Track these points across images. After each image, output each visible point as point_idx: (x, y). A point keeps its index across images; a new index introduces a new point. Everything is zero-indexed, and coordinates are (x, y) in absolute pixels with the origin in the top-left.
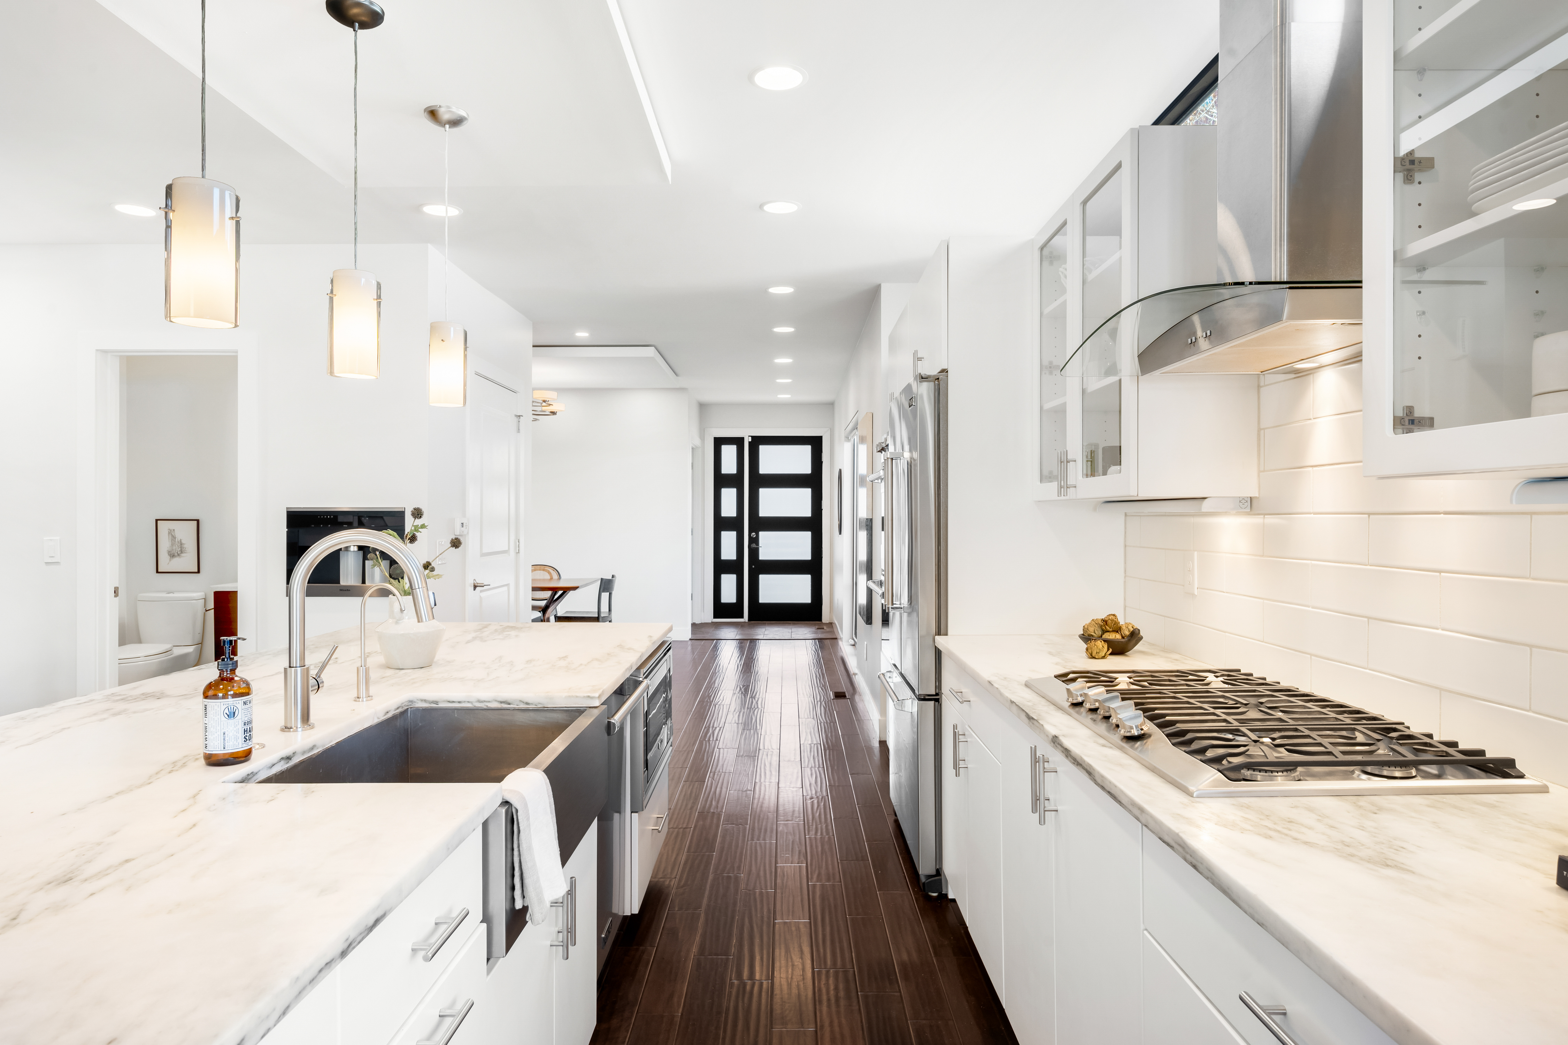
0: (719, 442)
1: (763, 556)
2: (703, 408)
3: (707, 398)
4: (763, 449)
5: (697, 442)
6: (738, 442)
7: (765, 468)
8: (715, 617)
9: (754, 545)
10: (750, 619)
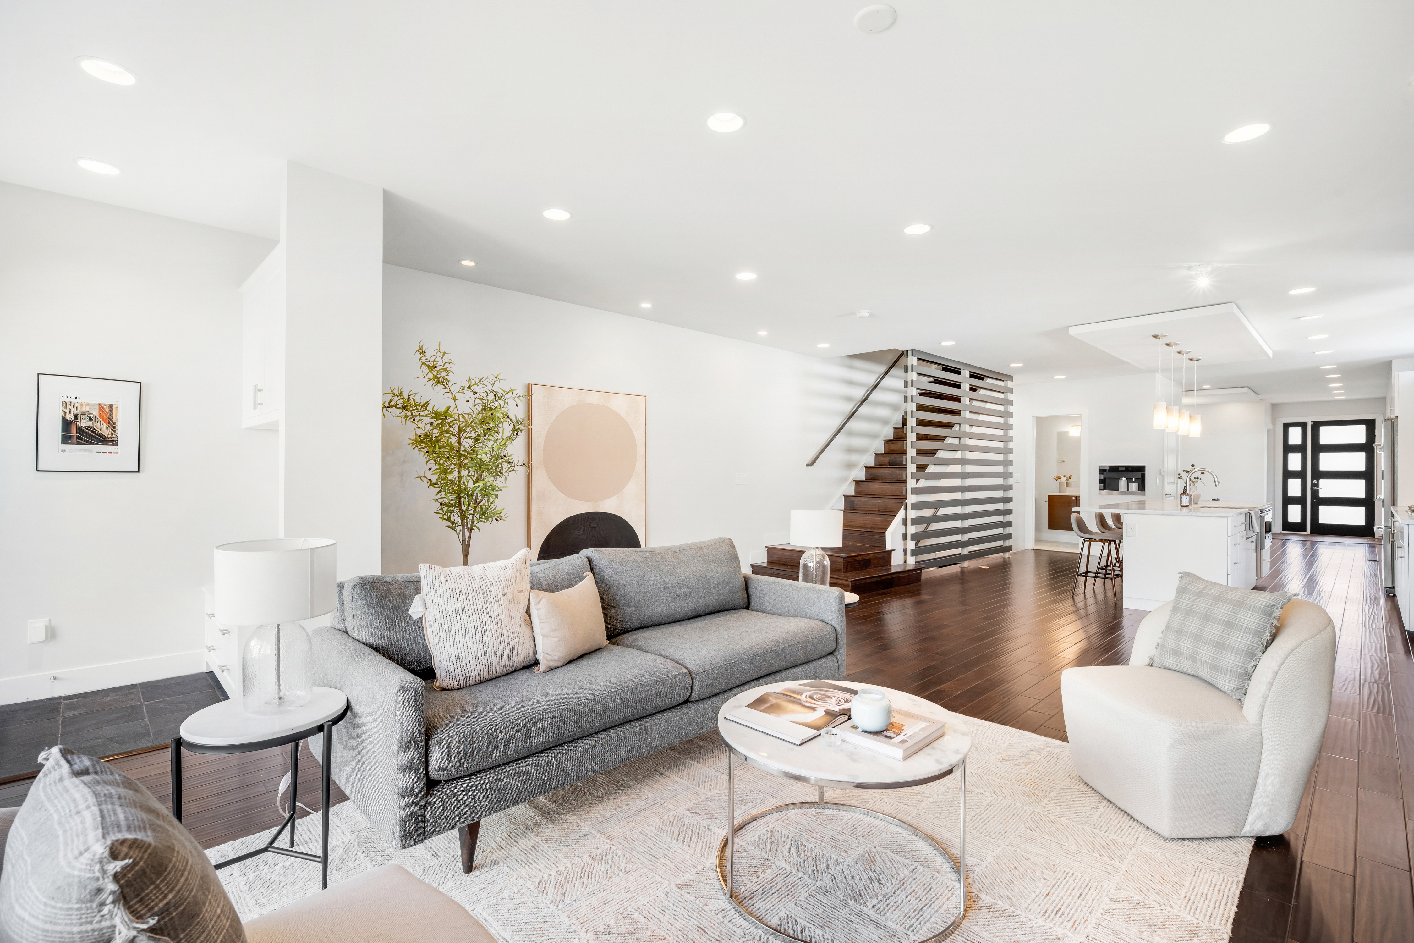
0: (1286, 426)
1: (1322, 494)
2: (1275, 407)
3: (1278, 399)
4: (1323, 429)
5: (1271, 427)
6: (1303, 425)
7: (1323, 440)
8: (1283, 530)
9: (1315, 488)
10: (1311, 533)
